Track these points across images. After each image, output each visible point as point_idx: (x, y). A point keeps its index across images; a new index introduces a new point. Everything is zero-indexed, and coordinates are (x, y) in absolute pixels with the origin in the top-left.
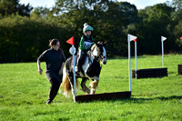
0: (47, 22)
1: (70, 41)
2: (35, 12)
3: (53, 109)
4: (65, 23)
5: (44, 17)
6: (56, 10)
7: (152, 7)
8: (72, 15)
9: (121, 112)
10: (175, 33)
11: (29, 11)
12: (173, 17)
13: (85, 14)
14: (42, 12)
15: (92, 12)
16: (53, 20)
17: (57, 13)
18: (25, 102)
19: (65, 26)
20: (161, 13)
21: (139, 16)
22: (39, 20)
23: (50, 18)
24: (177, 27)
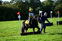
0: (8, 7)
1: (18, 13)
2: (4, 3)
3: (13, 38)
4: (15, 7)
5: (7, 5)
6: (11, 2)
7: (46, 1)
8: (17, 4)
9: (38, 39)
10: (55, 10)
11: (1, 3)
12: (54, 4)
13: (22, 4)
14: (6, 3)
15: (24, 3)
16: (10, 6)
17: (12, 3)
18: (2, 36)
19: (15, 8)
20: (49, 3)
21: (41, 4)
22: (5, 6)
23: (9, 5)
24: (55, 8)
